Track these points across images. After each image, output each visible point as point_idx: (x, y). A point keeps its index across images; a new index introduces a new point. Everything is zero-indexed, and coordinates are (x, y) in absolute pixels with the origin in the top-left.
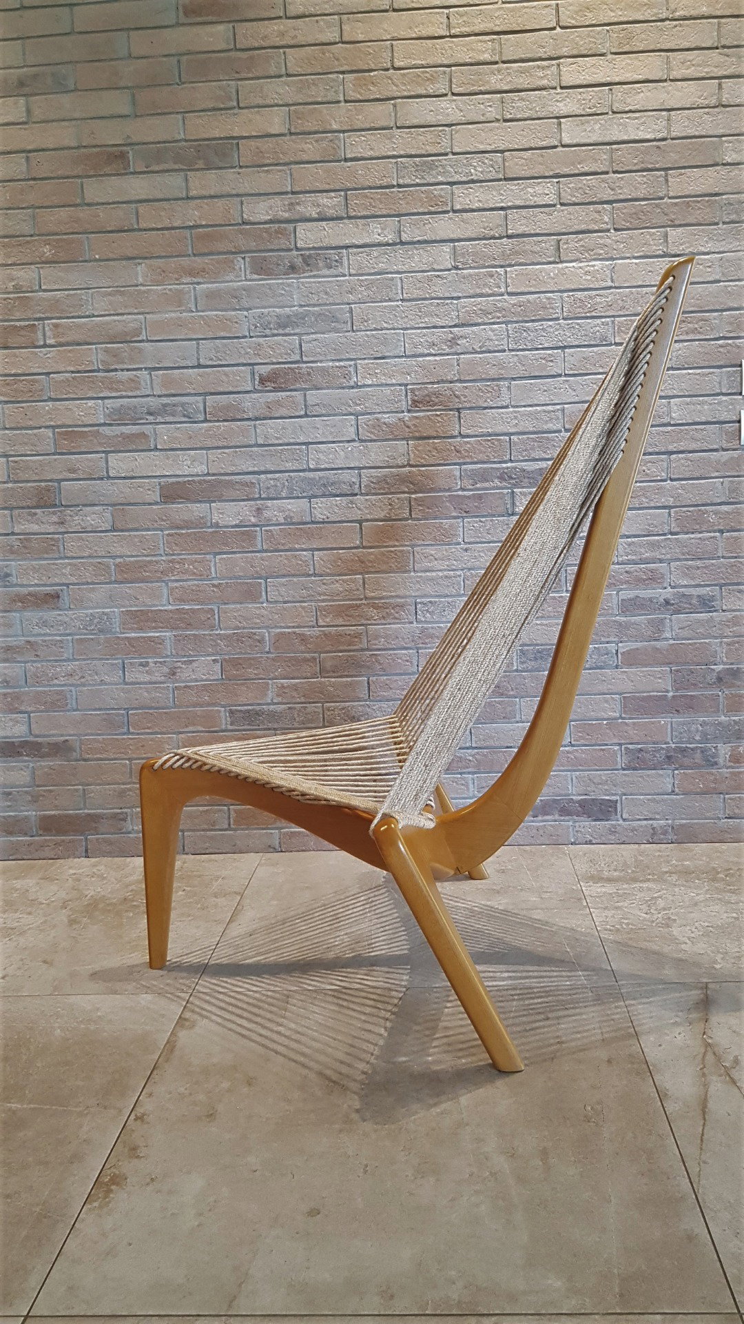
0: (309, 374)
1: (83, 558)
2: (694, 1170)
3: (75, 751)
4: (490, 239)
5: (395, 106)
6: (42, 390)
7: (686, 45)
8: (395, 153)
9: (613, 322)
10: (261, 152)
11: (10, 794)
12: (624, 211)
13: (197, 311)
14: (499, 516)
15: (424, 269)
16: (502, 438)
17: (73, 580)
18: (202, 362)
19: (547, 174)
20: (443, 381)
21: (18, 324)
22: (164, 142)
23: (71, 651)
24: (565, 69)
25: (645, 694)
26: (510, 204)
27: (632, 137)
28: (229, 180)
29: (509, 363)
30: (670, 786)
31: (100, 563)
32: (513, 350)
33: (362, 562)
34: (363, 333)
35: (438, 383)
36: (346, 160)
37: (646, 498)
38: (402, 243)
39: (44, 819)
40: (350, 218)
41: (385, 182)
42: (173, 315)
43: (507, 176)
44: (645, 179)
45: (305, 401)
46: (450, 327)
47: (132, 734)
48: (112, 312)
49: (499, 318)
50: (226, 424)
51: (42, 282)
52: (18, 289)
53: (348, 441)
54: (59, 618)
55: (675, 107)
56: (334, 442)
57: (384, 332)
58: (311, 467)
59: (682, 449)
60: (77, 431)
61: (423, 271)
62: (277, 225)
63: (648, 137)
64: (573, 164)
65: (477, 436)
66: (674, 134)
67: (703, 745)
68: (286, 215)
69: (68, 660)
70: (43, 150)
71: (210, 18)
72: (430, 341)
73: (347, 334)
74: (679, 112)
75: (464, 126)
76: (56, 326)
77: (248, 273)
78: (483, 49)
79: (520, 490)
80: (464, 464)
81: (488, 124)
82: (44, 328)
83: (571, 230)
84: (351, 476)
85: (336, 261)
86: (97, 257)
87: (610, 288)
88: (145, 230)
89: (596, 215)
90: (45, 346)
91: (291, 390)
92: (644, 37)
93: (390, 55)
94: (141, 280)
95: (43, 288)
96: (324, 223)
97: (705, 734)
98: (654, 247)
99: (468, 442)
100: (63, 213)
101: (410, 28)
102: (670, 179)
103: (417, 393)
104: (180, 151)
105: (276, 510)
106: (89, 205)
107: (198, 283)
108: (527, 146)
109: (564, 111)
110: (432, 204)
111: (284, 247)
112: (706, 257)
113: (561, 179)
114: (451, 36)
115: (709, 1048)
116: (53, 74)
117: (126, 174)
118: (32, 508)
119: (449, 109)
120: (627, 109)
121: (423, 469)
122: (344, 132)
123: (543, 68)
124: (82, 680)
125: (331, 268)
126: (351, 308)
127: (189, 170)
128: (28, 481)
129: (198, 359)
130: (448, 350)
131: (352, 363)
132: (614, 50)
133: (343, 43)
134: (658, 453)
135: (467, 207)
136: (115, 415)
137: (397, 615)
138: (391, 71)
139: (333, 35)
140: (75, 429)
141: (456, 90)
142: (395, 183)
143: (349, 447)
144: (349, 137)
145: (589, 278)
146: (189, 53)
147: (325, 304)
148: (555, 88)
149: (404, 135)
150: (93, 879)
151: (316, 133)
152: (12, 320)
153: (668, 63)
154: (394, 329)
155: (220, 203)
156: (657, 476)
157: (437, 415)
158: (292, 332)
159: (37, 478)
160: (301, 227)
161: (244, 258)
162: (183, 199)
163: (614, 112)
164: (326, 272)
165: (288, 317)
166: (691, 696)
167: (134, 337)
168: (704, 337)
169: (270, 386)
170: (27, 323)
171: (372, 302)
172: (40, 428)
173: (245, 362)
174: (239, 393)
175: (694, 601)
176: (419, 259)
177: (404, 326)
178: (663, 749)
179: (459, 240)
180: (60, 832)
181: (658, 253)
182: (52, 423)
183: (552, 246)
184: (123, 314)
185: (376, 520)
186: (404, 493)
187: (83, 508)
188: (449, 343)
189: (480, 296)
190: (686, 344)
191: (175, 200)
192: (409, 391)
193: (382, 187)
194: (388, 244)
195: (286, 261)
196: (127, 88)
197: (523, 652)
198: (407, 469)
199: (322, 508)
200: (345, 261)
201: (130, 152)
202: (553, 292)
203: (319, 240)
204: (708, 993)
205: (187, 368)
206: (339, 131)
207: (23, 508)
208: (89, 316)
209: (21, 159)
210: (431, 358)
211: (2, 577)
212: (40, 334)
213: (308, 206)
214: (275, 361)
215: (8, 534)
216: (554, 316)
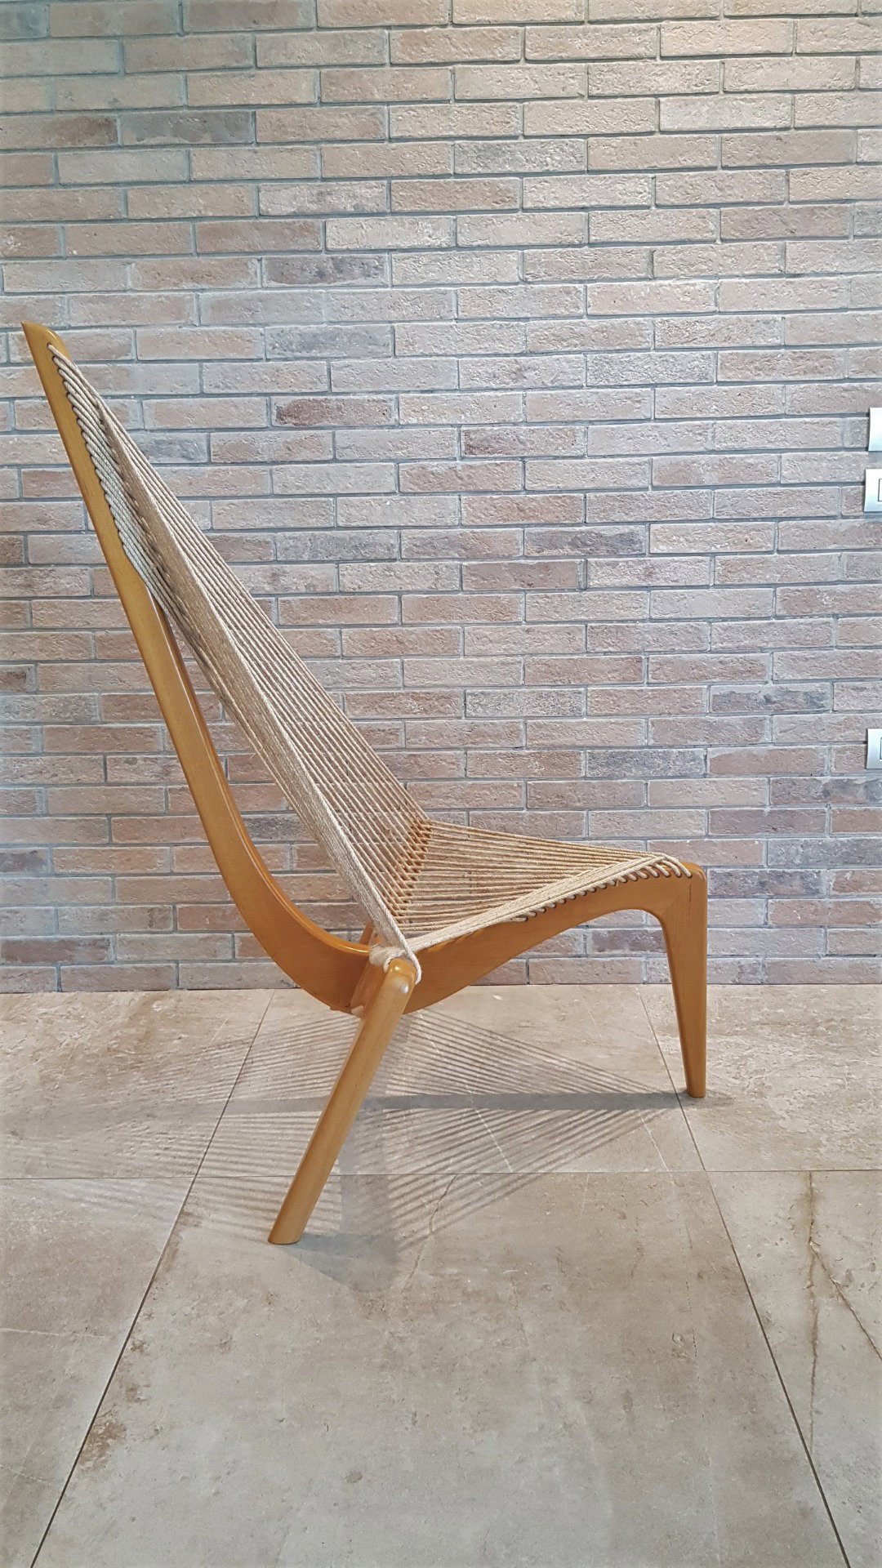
0: (339, 409)
1: (55, 629)
2: (805, 1423)
3: (46, 864)
4: (569, 246)
5: (453, 72)
6: (4, 419)
7: (818, 10)
8: (452, 133)
9: (716, 356)
10: (284, 125)
12: (734, 218)
13: (201, 325)
14: (570, 590)
15: (485, 281)
16: (575, 495)
17: (44, 656)
18: (206, 389)
19: (640, 168)
20: (505, 423)
22: (161, 108)
23: (40, 743)
24: (667, 34)
25: (737, 809)
26: (593, 203)
27: (747, 125)
28: (243, 161)
29: (587, 402)
30: (763, 917)
31: (77, 636)
32: (592, 387)
33: (401, 643)
34: (408, 359)
35: (499, 424)
36: (390, 140)
37: (748, 573)
38: (458, 248)
40: (393, 213)
41: (438, 170)
42: (169, 329)
43: (591, 168)
44: (761, 178)
45: (334, 442)
46: (516, 355)
47: (116, 845)
48: (94, 324)
49: (576, 346)
50: (235, 467)
51: (5, 282)
53: (387, 494)
54: (28, 703)
55: (802, 88)
56: (368, 494)
57: (433, 358)
58: (341, 524)
59: (792, 514)
60: (48, 473)
61: (484, 284)
62: (302, 220)
63: (767, 124)
64: (673, 156)
65: (544, 492)
66: (798, 123)
67: (803, 870)
68: (314, 207)
69: (37, 754)
70: (7, 113)
72: (490, 371)
73: (387, 360)
74: (806, 95)
75: (540, 102)
76: (22, 339)
77: (265, 279)
79: (596, 559)
80: (529, 525)
81: (569, 101)
82: (7, 341)
83: (668, 239)
84: (388, 537)
85: (376, 267)
86: (75, 252)
87: (714, 312)
88: (136, 220)
89: (700, 221)
90: (8, 362)
91: (316, 428)
93: (449, 7)
94: (130, 284)
96: (362, 220)
97: (806, 857)
98: (769, 264)
99: (533, 499)
100: (33, 195)
102: (792, 180)
103: (473, 436)
104: (181, 121)
105: (295, 577)
106: (65, 186)
107: (203, 290)
108: (616, 131)
109: (664, 88)
110: (497, 199)
111: (310, 247)
112: (832, 278)
113: (657, 174)
115: (816, 1259)
116: (19, 16)
117: (112, 148)
119: (521, 80)
120: (742, 88)
121: (478, 530)
122: (388, 103)
123: (640, 32)
124: (55, 779)
125: (369, 276)
126: (393, 328)
127: (192, 145)
129: (201, 386)
130: (512, 385)
131: (394, 396)
132: (729, 13)
134: (763, 519)
135: (541, 205)
137: (442, 709)
138: (450, 28)
140: (47, 469)
141: (531, 56)
142: (452, 172)
143: (388, 501)
144: (395, 111)
145: (688, 299)
147: (361, 322)
148: (654, 58)
149: (464, 111)
150: (68, 1021)
151: (352, 103)
153: (795, 32)
154: (446, 355)
155: (230, 189)
156: (761, 547)
157: (497, 465)
158: (320, 355)
160: (333, 224)
161: (260, 260)
162: (184, 182)
163: (725, 92)
164: (362, 281)
165: (315, 336)
166: (792, 811)
167: (120, 356)
168: (825, 378)
169: (291, 422)
171: (419, 321)
172: (2, 466)
173: (259, 391)
174: (251, 429)
175: (800, 699)
176: (479, 267)
177: (459, 352)
178: (756, 873)
179: (529, 247)
180: (26, 961)
181: (773, 271)
182: (17, 461)
183: (644, 258)
184: (108, 327)
185: (419, 592)
186: (454, 559)
187: (56, 568)
188: (513, 376)
189: (555, 317)
190: (802, 386)
191: (174, 183)
192: (463, 434)
193: (434, 176)
194: (441, 249)
195: (313, 266)
196: (115, 37)
197: (593, 756)
198: (460, 530)
199: (353, 576)
200: (387, 267)
201: (118, 120)
202: (643, 316)
203: (355, 240)
204: (813, 1185)
205: (187, 396)
206: (383, 103)
208: (65, 328)
210: (492, 394)
212: (2, 348)
213: (342, 197)
214: (297, 391)
216: (644, 346)
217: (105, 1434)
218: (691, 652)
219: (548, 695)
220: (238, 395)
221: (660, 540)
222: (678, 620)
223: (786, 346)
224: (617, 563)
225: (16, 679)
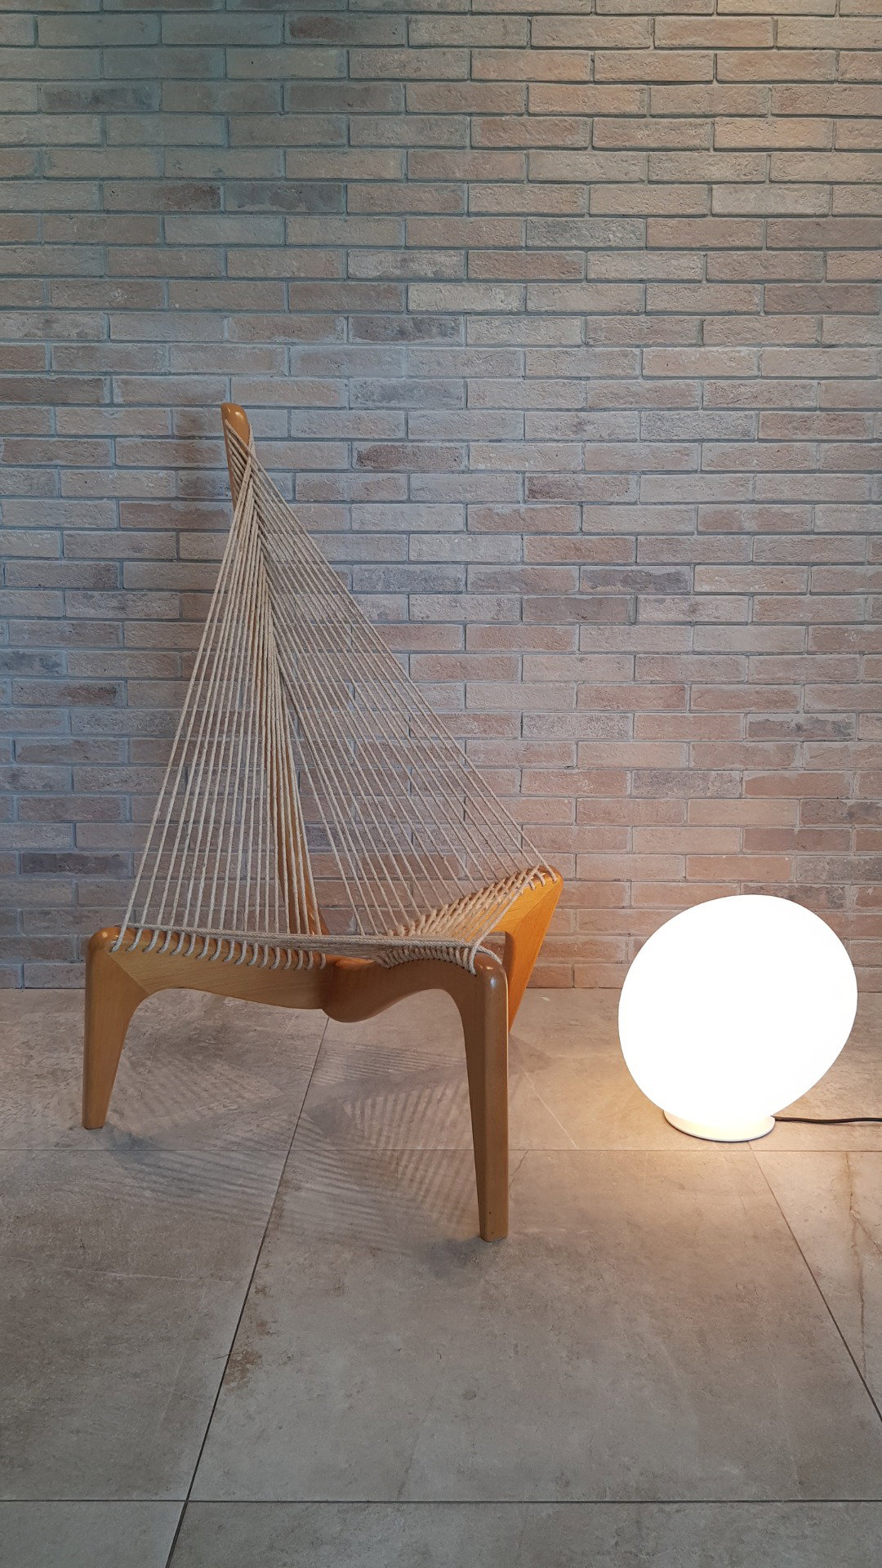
0: (414, 454)
1: (144, 649)
2: (858, 1354)
3: (127, 867)
4: (627, 314)
5: (527, 156)
6: (106, 455)
7: (856, 112)
8: (524, 210)
9: (758, 416)
10: (373, 198)
11: (48, 913)
12: (777, 292)
13: (290, 375)
14: (620, 624)
15: (551, 343)
16: (628, 537)
17: (133, 673)
18: (294, 434)
19: (694, 246)
20: (565, 471)
21: (81, 377)
22: (262, 179)
23: (127, 754)
24: (720, 129)
25: (769, 828)
26: (650, 276)
27: (790, 211)
28: (335, 229)
29: (641, 454)
31: (164, 656)
32: (645, 441)
33: (465, 668)
34: (478, 411)
35: (560, 472)
36: (469, 214)
38: (527, 313)
40: (469, 280)
41: (511, 243)
42: (262, 378)
43: (649, 245)
44: (801, 259)
45: (409, 484)
46: (577, 410)
48: (192, 371)
49: (631, 403)
50: (316, 505)
51: (111, 331)
52: (82, 337)
53: (455, 532)
54: (114, 717)
55: (840, 180)
56: (438, 532)
57: (502, 411)
58: (412, 558)
59: (825, 560)
60: (146, 505)
61: (549, 346)
62: (386, 284)
63: (809, 211)
64: (723, 236)
65: (599, 534)
66: (836, 211)
67: (828, 886)
68: (398, 272)
69: (123, 764)
70: (119, 178)
71: (321, 40)
72: (553, 424)
73: (461, 412)
74: (842, 186)
75: (604, 185)
76: (125, 382)
77: (350, 336)
78: (629, 99)
79: (645, 596)
80: (584, 564)
81: (631, 185)
82: (111, 384)
83: (717, 311)
84: (457, 572)
85: (452, 328)
86: (177, 306)
87: (756, 377)
88: (234, 279)
89: (746, 295)
90: (112, 404)
91: (393, 472)
92: (810, 98)
93: (525, 98)
94: (226, 335)
95: (112, 337)
96: (440, 285)
97: (831, 874)
98: (807, 335)
99: (590, 541)
100: (140, 253)
101: (550, 69)
102: (829, 261)
103: (535, 482)
104: (279, 191)
105: (368, 605)
106: (169, 245)
107: (294, 344)
108: (673, 213)
109: (717, 176)
110: (564, 270)
111: (392, 308)
112: (864, 349)
113: (709, 253)
114: (595, 82)
115: (857, 1224)
116: (135, 91)
117: (215, 213)
118: (89, 589)
119: (588, 165)
120: (786, 179)
121: (538, 567)
122: (468, 182)
123: (696, 126)
124: (139, 787)
125: (446, 336)
126: (465, 382)
127: (288, 213)
128: (84, 559)
129: (289, 431)
130: (572, 437)
131: (466, 444)
132: (776, 112)
133: (472, 80)
134: (798, 564)
135: (603, 277)
136: (190, 489)
137: (500, 730)
138: (526, 117)
139: (461, 71)
141: (597, 144)
142: (524, 245)
143: (456, 539)
144: (474, 189)
145: (734, 364)
146: (294, 78)
147: (436, 377)
148: (708, 150)
149: (536, 190)
151: (435, 181)
152: (74, 373)
153: (834, 130)
154: (514, 409)
155: (322, 254)
156: (796, 588)
157: (557, 508)
158: (398, 405)
159: (96, 556)
160: (413, 288)
161: (347, 318)
162: (280, 246)
163: (771, 182)
164: (439, 340)
165: (394, 388)
166: (820, 831)
167: (212, 401)
168: (856, 438)
169: (370, 465)
170: (91, 377)
171: (490, 377)
172: (101, 498)
173: (342, 436)
174: (333, 471)
175: (829, 727)
176: (546, 331)
177: (526, 406)
178: (785, 888)
181: (810, 342)
182: (116, 494)
183: (695, 326)
184: (205, 374)
185: (482, 622)
186: (515, 593)
187: (149, 593)
188: (574, 429)
189: (612, 377)
190: (835, 444)
191: (270, 246)
192: (526, 480)
193: (507, 248)
194: (511, 313)
195: (395, 325)
196: (222, 114)
197: (637, 775)
198: (520, 567)
199: (423, 606)
200: (462, 329)
201: (222, 188)
202: (693, 378)
203: (434, 303)
204: (850, 1163)
205: (276, 439)
206: (463, 181)
207: (78, 589)
208: (165, 374)
209: (93, 187)
210: (554, 444)
211: (49, 666)
212: (106, 391)
213: (423, 264)
214: (377, 437)
215: (59, 618)
216: (693, 405)
217: (242, 1359)
218: (730, 683)
219: (598, 720)
220: (322, 440)
221: (705, 580)
222: (719, 653)
223: (821, 409)
224: (663, 601)
225: (106, 694)
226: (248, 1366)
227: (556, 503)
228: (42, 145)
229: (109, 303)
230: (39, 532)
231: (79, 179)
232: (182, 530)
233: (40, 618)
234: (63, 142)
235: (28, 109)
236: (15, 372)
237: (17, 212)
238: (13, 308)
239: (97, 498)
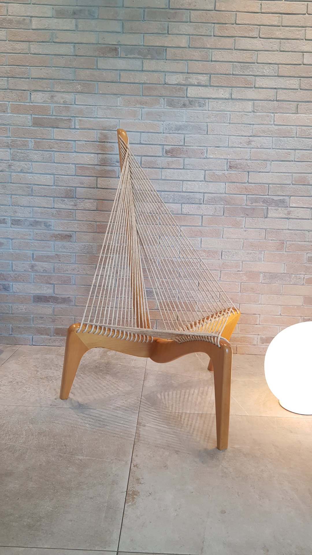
0: (187, 151)
1: (83, 221)
3: (72, 302)
4: (269, 101)
5: (235, 40)
6: (72, 147)
8: (233, 60)
10: (176, 54)
11: (43, 318)
13: (142, 120)
14: (261, 218)
16: (265, 185)
17: (78, 230)
18: (142, 142)
19: (296, 76)
20: (243, 159)
21: (64, 118)
22: (134, 45)
23: (74, 260)
24: (308, 32)
26: (279, 87)
28: (161, 65)
29: (272, 154)
31: (90, 224)
32: (274, 149)
33: (201, 232)
34: (211, 136)
35: (241, 159)
36: (212, 61)
38: (232, 99)
39: (57, 329)
40: (211, 86)
41: (227, 72)
42: (131, 121)
43: (279, 75)
45: (184, 162)
46: (248, 136)
47: (97, 296)
48: (105, 117)
49: (269, 134)
50: (149, 169)
51: (76, 101)
53: (200, 181)
56: (194, 181)
57: (220, 136)
58: (184, 190)
60: (85, 167)
61: (240, 112)
62: (179, 86)
64: (307, 73)
65: (255, 183)
68: (184, 82)
69: (73, 263)
70: (81, 43)
72: (239, 141)
73: (205, 135)
75: (263, 52)
76: (80, 120)
77: (165, 106)
78: (275, 20)
79: (271, 207)
80: (248, 195)
81: (273, 52)
82: (75, 121)
83: (303, 101)
84: (200, 196)
85: (203, 104)
86: (101, 92)
88: (122, 83)
90: (75, 128)
91: (178, 157)
93: (235, 18)
94: (119, 104)
95: (76, 103)
96: (200, 87)
99: (251, 186)
100: (88, 72)
101: (245, 7)
103: (232, 163)
104: (141, 50)
106: (99, 69)
107: (143, 108)
108: (288, 63)
109: (306, 50)
110: (247, 83)
111: (181, 96)
113: (301, 79)
114: (262, 13)
116: (89, 11)
117: (116, 58)
118: (63, 198)
119: (257, 44)
121: (231, 195)
122: (212, 49)
123: (299, 31)
124: (78, 272)
125: (201, 107)
126: (207, 124)
127: (144, 59)
128: (62, 186)
129: (140, 140)
130: (246, 146)
131: (206, 148)
133: (215, 10)
135: (261, 86)
136: (102, 161)
137: (213, 256)
138: (235, 25)
139: (211, 7)
141: (261, 36)
142: (232, 73)
143: (201, 183)
144: (214, 52)
145: (309, 121)
146: (148, 8)
147: (196, 122)
148: (303, 40)
149: (237, 53)
151: (200, 48)
152: (61, 116)
154: (225, 135)
155: (156, 74)
157: (239, 173)
158: (181, 132)
159: (66, 185)
160: (189, 88)
161: (164, 99)
162: (140, 71)
164: (198, 108)
165: (180, 126)
167: (113, 129)
169: (170, 155)
170: (68, 118)
171: (217, 123)
172: (69, 164)
173: (160, 144)
174: (156, 156)
176: (238, 106)
177: (230, 134)
179: (256, 100)
182: (75, 162)
183: (295, 106)
184: (110, 118)
185: (209, 215)
186: (222, 205)
187: (85, 200)
188: (247, 143)
189: (262, 124)
191: (136, 71)
192: (228, 162)
193: (226, 74)
194: (226, 99)
195: (182, 102)
196: (120, 20)
197: (264, 275)
198: (224, 195)
199: (187, 208)
200: (207, 104)
201: (120, 48)
202: (293, 126)
203: (197, 94)
205: (135, 144)
206: (210, 49)
207: (59, 197)
208: (95, 118)
209: (71, 46)
210: (239, 149)
211: (47, 226)
212: (73, 123)
213: (193, 79)
214: (173, 144)
215: (52, 208)
216: (292, 136)
217: (132, 494)
218: (301, 241)
219: (251, 253)
220: (152, 144)
221: (294, 202)
222: (298, 230)
224: (278, 209)
225: (68, 237)
226: (135, 496)
227: (239, 171)
228: (54, 30)
229: (76, 90)
230: (46, 175)
231: (66, 43)
232: (99, 177)
233: (44, 208)
234: (61, 29)
235: (49, 16)
236: (39, 115)
237: (43, 54)
238: (40, 91)
239: (68, 164)
